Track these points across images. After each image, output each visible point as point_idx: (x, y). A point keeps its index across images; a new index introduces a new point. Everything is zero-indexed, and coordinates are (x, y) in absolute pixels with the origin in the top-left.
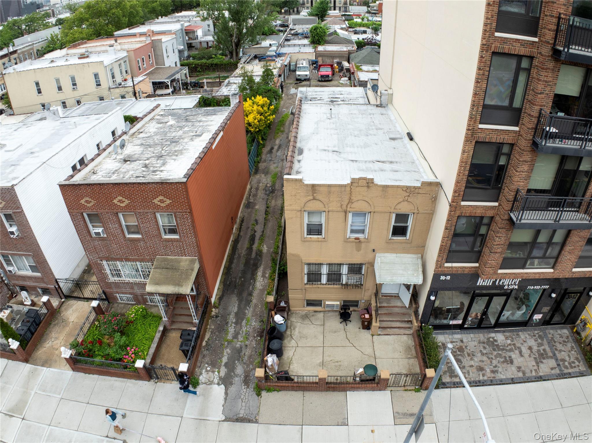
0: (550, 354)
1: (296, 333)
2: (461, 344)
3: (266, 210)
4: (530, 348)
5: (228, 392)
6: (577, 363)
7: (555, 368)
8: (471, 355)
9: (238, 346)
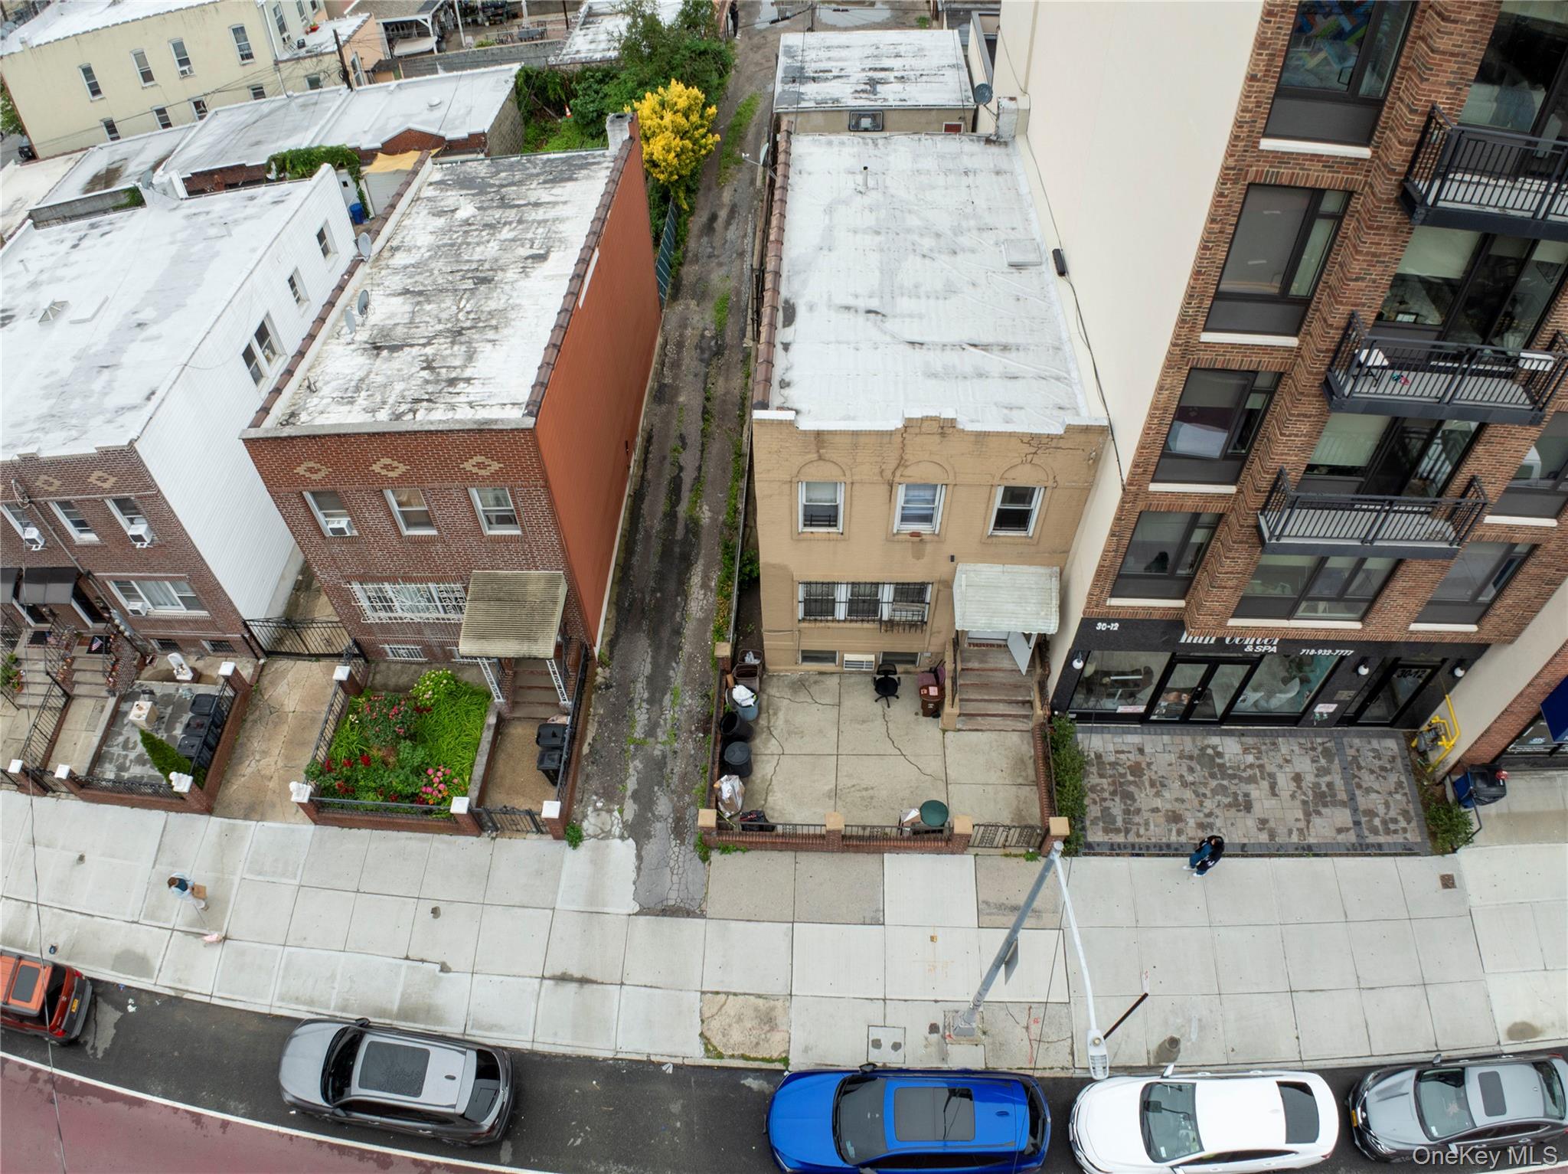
0: (1342, 796)
1: (779, 722)
2: (1139, 758)
3: (705, 407)
4: (1298, 778)
5: (643, 853)
6: (1403, 824)
7: (1348, 830)
8: (1159, 785)
9: (657, 753)
